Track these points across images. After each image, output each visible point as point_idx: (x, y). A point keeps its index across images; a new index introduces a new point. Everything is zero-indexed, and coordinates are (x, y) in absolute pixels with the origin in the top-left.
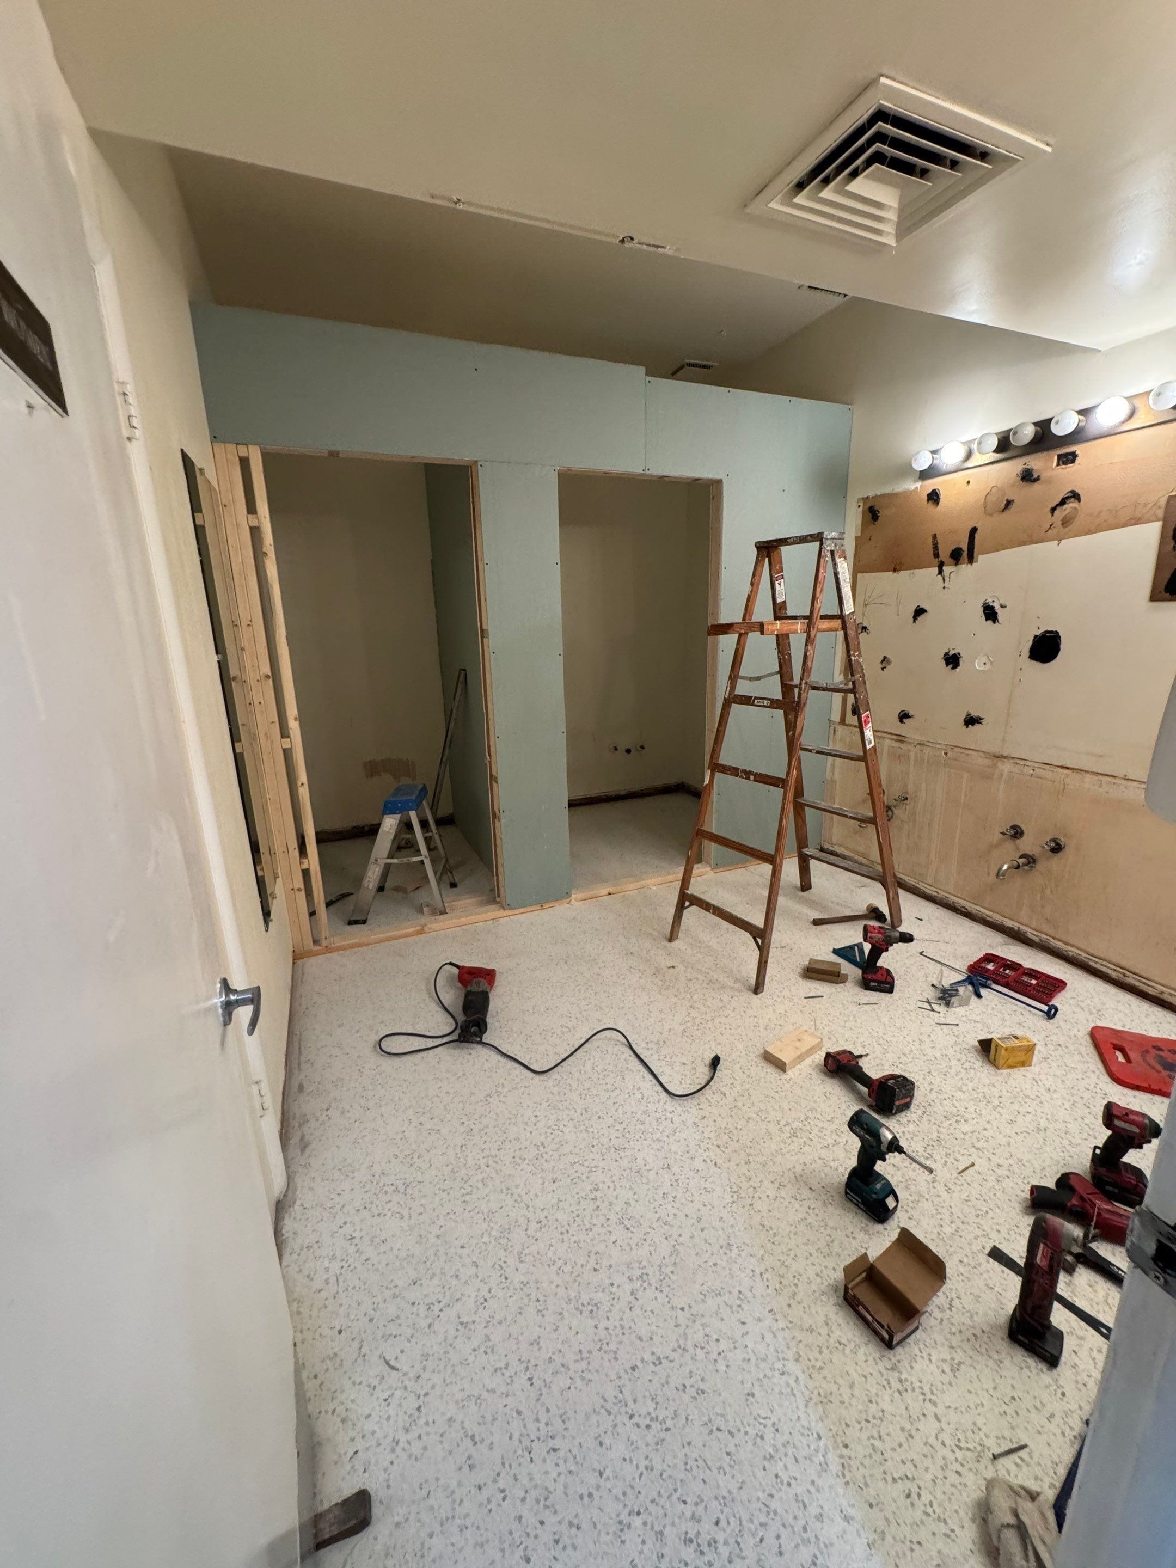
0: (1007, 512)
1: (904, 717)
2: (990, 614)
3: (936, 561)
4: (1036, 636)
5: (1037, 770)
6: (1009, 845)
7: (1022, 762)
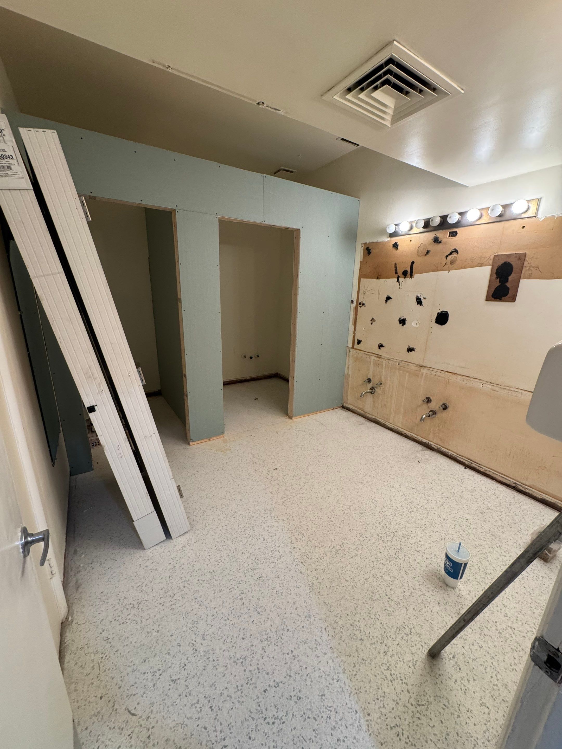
0: (427, 255)
1: (381, 346)
2: (419, 301)
3: (396, 276)
4: (438, 313)
5: (438, 373)
6: (425, 406)
7: (431, 369)
